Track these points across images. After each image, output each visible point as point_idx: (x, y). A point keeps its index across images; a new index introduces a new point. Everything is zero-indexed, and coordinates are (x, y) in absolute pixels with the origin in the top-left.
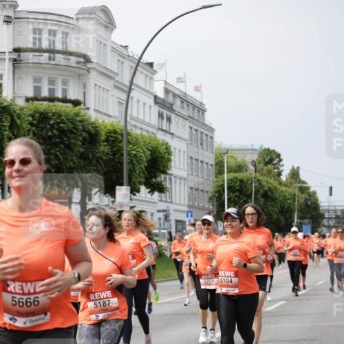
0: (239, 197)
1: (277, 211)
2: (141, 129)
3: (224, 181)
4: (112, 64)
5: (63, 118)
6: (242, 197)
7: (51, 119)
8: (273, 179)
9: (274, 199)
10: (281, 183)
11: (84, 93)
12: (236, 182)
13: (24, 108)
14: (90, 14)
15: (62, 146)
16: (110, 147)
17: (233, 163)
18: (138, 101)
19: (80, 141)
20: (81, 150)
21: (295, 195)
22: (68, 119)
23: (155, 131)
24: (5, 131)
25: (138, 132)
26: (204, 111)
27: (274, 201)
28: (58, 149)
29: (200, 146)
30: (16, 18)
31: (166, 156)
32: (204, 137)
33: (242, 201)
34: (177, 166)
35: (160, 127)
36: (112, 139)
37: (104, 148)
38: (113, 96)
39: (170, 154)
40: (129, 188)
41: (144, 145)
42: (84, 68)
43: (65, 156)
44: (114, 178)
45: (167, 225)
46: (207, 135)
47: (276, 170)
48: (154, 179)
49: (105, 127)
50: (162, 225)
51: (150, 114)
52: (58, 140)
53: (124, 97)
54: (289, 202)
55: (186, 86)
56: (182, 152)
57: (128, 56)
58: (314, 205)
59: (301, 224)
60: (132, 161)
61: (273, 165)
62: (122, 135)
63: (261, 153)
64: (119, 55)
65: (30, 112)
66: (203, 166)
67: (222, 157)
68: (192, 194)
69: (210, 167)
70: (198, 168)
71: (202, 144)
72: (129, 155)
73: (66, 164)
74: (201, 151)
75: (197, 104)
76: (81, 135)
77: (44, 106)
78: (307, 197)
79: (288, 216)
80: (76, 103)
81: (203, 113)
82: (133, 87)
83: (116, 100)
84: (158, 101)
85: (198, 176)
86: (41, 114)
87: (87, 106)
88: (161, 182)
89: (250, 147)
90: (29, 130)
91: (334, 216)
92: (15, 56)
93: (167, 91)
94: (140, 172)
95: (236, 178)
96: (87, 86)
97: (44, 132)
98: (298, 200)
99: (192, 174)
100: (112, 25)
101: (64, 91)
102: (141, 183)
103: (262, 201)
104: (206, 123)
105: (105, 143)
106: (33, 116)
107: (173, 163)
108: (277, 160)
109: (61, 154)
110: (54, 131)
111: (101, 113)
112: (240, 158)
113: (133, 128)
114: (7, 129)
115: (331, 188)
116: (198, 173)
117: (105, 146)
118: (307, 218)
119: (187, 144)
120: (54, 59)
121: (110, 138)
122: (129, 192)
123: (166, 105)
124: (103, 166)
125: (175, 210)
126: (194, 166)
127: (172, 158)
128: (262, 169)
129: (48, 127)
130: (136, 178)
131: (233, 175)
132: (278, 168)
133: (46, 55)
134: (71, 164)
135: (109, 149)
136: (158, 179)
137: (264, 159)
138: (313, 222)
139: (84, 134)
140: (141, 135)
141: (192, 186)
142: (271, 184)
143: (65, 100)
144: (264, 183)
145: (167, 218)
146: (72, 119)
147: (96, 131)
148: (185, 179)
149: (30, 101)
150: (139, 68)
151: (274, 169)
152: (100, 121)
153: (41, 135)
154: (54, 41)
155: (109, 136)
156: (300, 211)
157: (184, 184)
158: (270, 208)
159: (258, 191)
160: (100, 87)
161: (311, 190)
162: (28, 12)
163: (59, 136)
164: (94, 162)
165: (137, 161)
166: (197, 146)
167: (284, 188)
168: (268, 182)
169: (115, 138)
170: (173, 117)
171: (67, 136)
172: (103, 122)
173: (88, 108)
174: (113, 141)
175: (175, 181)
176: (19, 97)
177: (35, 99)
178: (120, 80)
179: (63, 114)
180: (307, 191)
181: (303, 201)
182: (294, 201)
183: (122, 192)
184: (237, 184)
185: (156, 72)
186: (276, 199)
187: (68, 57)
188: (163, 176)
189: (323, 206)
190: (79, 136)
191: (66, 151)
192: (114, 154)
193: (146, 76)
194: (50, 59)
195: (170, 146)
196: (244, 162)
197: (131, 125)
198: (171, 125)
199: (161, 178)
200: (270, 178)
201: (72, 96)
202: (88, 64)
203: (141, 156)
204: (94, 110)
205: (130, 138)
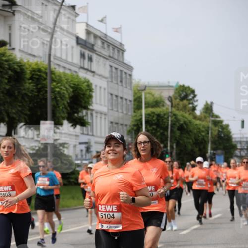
0: (156, 130)
1: (192, 143)
2: (64, 68)
3: (142, 115)
6: (158, 130)
8: (188, 113)
9: (188, 132)
10: (195, 117)
11: (10, 34)
12: (153, 116)
16: (34, 85)
17: (151, 99)
19: (6, 79)
20: (8, 87)
21: (208, 128)
23: (77, 70)
25: (61, 71)
26: (123, 51)
27: (189, 134)
29: (119, 84)
31: (88, 93)
32: (124, 75)
33: (159, 134)
34: (98, 102)
35: (82, 66)
36: (37, 77)
37: (29, 85)
39: (91, 90)
40: (53, 122)
41: (67, 83)
42: (10, 10)
44: (39, 113)
45: (88, 156)
46: (126, 73)
47: (191, 105)
48: (76, 115)
49: (30, 66)
50: (84, 157)
51: (72, 54)
54: (203, 134)
55: (106, 27)
56: (102, 90)
58: (226, 137)
59: (214, 154)
60: (55, 98)
61: (188, 100)
62: (46, 74)
63: (176, 89)
66: (122, 101)
67: (140, 93)
68: (113, 127)
69: (129, 103)
70: (117, 104)
71: (121, 82)
72: (53, 91)
74: (120, 88)
75: (117, 45)
76: (7, 73)
78: (220, 130)
79: (202, 147)
80: (2, 44)
81: (122, 53)
84: (80, 42)
85: (117, 111)
87: (13, 46)
88: (83, 116)
89: (167, 84)
91: (245, 147)
93: (88, 33)
94: (63, 108)
95: (153, 113)
96: (13, 28)
98: (212, 133)
99: (112, 109)
102: (64, 118)
103: (178, 133)
104: (126, 62)
105: (30, 81)
107: (94, 100)
108: (192, 95)
112: (157, 94)
113: (56, 67)
115: (243, 122)
116: (117, 108)
117: (30, 83)
118: (220, 149)
119: (108, 82)
121: (34, 76)
122: (52, 126)
123: (88, 45)
124: (28, 102)
125: (96, 143)
126: (114, 102)
127: (94, 94)
128: (178, 104)
130: (59, 113)
131: (150, 110)
132: (193, 103)
136: (80, 114)
137: (180, 95)
138: (226, 153)
139: (10, 73)
141: (112, 120)
142: (186, 118)
144: (179, 117)
145: (88, 150)
147: (21, 69)
148: (105, 114)
151: (190, 104)
152: (25, 61)
155: (33, 75)
156: (213, 143)
157: (105, 118)
158: (186, 140)
159: (174, 124)
161: (224, 123)
164: (20, 98)
165: (61, 98)
166: (117, 84)
167: (198, 122)
168: (183, 116)
169: (40, 76)
170: (95, 57)
172: (28, 61)
173: (14, 49)
174: (38, 79)
175: (97, 116)
180: (220, 124)
181: (216, 133)
182: (208, 134)
183: (46, 126)
184: (154, 118)
185: (78, 15)
186: (191, 131)
188: (84, 111)
189: (235, 138)
190: (5, 74)
192: (39, 91)
195: (91, 84)
196: (161, 97)
197: (54, 64)
198: (92, 64)
199: (83, 113)
200: (186, 113)
202: (13, 7)
203: (64, 93)
204: (20, 50)
205: (53, 76)
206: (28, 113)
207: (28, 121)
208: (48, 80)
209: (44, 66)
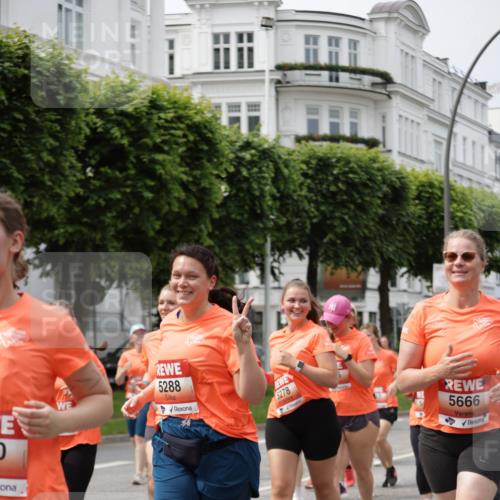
2: (470, 180)
4: (424, 84)
5: (352, 165)
7: (333, 167)
11: (384, 129)
13: (294, 151)
14: (389, 12)
15: (352, 207)
16: (423, 207)
18: (465, 139)
19: (379, 198)
20: (381, 211)
22: (360, 167)
23: (490, 182)
24: (266, 185)
25: (465, 184)
28: (345, 211)
30: (279, 21)
35: (498, 176)
36: (427, 195)
37: (414, 209)
38: (426, 132)
41: (475, 204)
42: (384, 92)
43: (356, 222)
44: (431, 252)
48: (489, 254)
49: (416, 178)
51: (482, 159)
52: (345, 197)
53: (444, 133)
57: (449, 73)
62: (442, 190)
64: (435, 71)
65: (303, 158)
72: (453, 217)
73: (358, 233)
76: (380, 189)
77: (323, 147)
80: (372, 143)
82: (457, 119)
83: (431, 138)
84: (493, 138)
86: (320, 159)
87: (388, 147)
90: (302, 184)
92: (278, 76)
96: (388, 118)
97: (324, 186)
100: (424, 28)
101: (354, 126)
105: (417, 202)
106: (307, 163)
109: (350, 218)
110: (340, 185)
111: (409, 157)
113: (457, 179)
114: (269, 182)
117: (416, 205)
120: (337, 80)
121: (423, 194)
124: (414, 235)
129: (331, 178)
133: (325, 74)
134: (366, 231)
135: (422, 209)
136: (496, 254)
139: (385, 188)
140: (470, 188)
143: (354, 140)
146: (367, 167)
147: (401, 183)
149: (303, 142)
150: (465, 91)
152: (409, 169)
153: (319, 191)
154: (337, 54)
155: (421, 192)
160: (407, 119)
162: (297, 11)
163: (346, 193)
164: (400, 230)
169: (431, 194)
171: (359, 193)
172: (413, 170)
173: (390, 151)
174: (429, 198)
176: (286, 136)
177: (310, 138)
178: (436, 109)
179: (353, 159)
185: (491, 96)
187: (358, 76)
190: (377, 190)
191: (358, 213)
192: (430, 217)
193: (476, 101)
194: (331, 80)
197: (455, 174)
201: (365, 132)
202: (389, 86)
203: (470, 220)
204: (399, 153)
205: (453, 193)
206: (414, 251)
207: (414, 264)
208: (446, 201)
209: (439, 179)
